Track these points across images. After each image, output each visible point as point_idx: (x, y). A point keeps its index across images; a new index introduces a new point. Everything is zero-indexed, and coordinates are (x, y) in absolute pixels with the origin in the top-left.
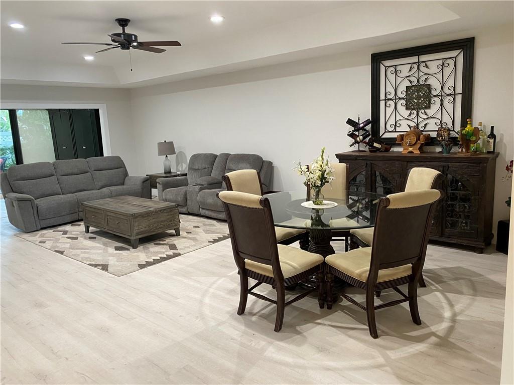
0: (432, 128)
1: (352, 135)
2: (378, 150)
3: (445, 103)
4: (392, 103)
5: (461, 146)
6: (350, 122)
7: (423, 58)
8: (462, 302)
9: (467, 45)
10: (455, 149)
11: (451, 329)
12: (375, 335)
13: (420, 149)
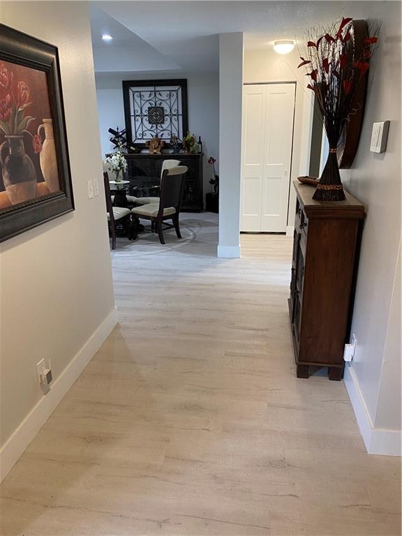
0: (166, 137)
1: (114, 141)
2: (133, 151)
3: (173, 120)
4: (139, 118)
5: (184, 149)
6: (111, 131)
7: (158, 88)
8: (196, 230)
9: (183, 83)
10: (181, 151)
11: (194, 238)
12: (163, 243)
13: (161, 151)
